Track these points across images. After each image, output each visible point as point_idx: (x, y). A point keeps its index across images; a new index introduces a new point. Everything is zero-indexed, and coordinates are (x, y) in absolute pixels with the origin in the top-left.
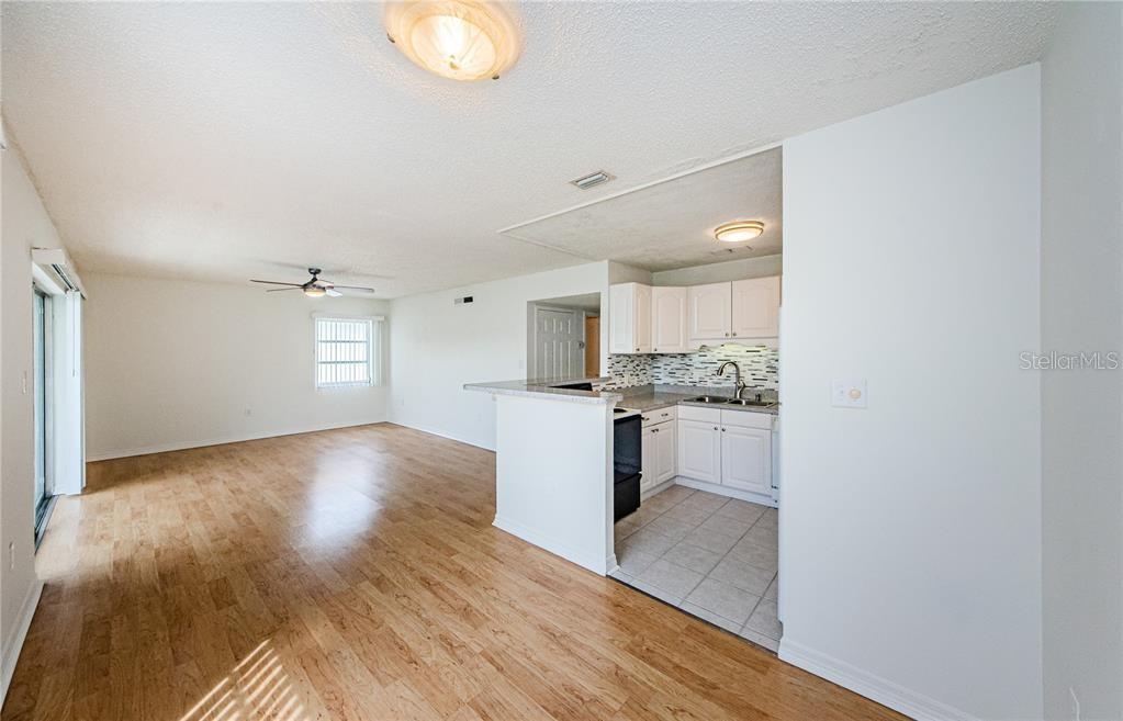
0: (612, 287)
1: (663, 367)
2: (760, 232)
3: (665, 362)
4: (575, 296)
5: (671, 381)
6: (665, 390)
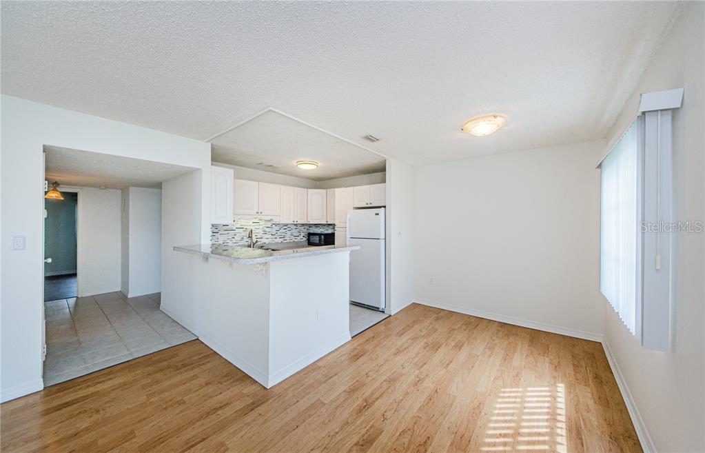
2: (316, 167)
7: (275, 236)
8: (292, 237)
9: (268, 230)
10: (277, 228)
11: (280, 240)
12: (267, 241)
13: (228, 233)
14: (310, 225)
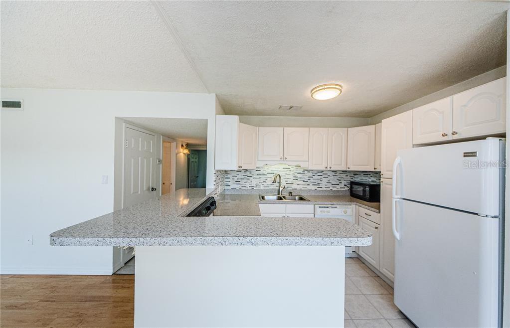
0: (217, 116)
1: (232, 178)
2: (339, 92)
3: (233, 175)
4: (166, 119)
5: (238, 187)
6: (233, 192)
7: (308, 183)
8: (329, 185)
9: (299, 176)
10: (310, 174)
11: (313, 188)
12: (298, 187)
13: (260, 178)
14: (356, 173)
